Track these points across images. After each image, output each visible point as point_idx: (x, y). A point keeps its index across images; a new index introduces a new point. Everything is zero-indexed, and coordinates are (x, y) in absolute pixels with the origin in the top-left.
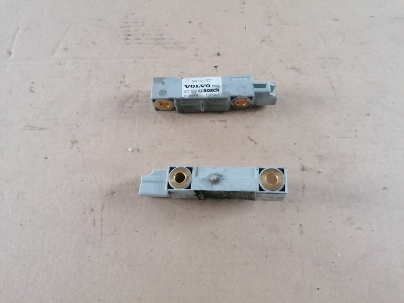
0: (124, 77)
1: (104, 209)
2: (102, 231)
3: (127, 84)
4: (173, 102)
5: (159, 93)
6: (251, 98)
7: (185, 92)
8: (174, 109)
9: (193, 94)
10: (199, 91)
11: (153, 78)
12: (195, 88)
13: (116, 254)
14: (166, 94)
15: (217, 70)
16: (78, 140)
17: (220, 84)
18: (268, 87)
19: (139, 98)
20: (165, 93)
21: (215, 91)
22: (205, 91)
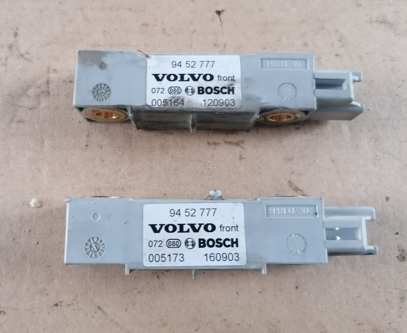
0: (16, 35)
3: (23, 51)
4: (125, 112)
5: (93, 92)
7: (154, 91)
8: (126, 122)
9: (173, 97)
10: (186, 90)
11: (80, 52)
12: (177, 83)
14: (109, 95)
17: (238, 76)
18: (348, 86)
19: (52, 86)
20: (106, 92)
21: (225, 93)
22: (201, 90)
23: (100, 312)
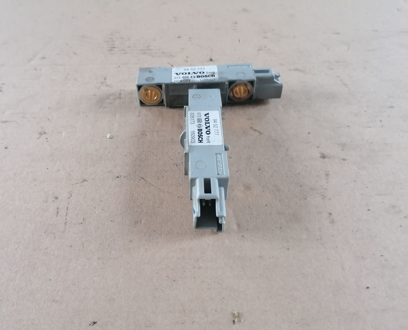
0: (105, 79)
1: (71, 197)
2: (66, 220)
3: (108, 84)
4: (161, 90)
5: (146, 80)
6: (252, 82)
7: (175, 78)
8: (161, 104)
9: (185, 80)
10: (191, 77)
11: (140, 69)
12: (187, 75)
13: (83, 245)
16: (46, 132)
17: (216, 71)
18: (271, 72)
19: (122, 95)
20: (152, 80)
21: (210, 77)
22: (198, 77)
23: (142, 180)
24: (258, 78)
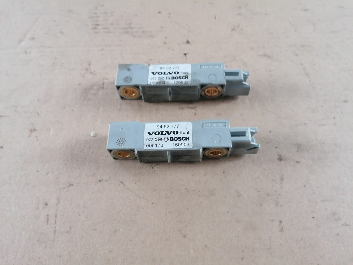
0: (89, 64)
1: (59, 203)
2: (56, 229)
3: (92, 71)
4: (138, 89)
5: (124, 80)
6: (222, 86)
7: (151, 79)
8: (140, 98)
9: (160, 81)
10: (166, 78)
11: (119, 65)
12: (163, 75)
13: (70, 255)
15: (186, 57)
16: (37, 128)
17: (190, 72)
18: (240, 74)
19: (105, 85)
20: (130, 80)
21: (184, 79)
22: (173, 78)
23: (122, 184)
24: (228, 81)
